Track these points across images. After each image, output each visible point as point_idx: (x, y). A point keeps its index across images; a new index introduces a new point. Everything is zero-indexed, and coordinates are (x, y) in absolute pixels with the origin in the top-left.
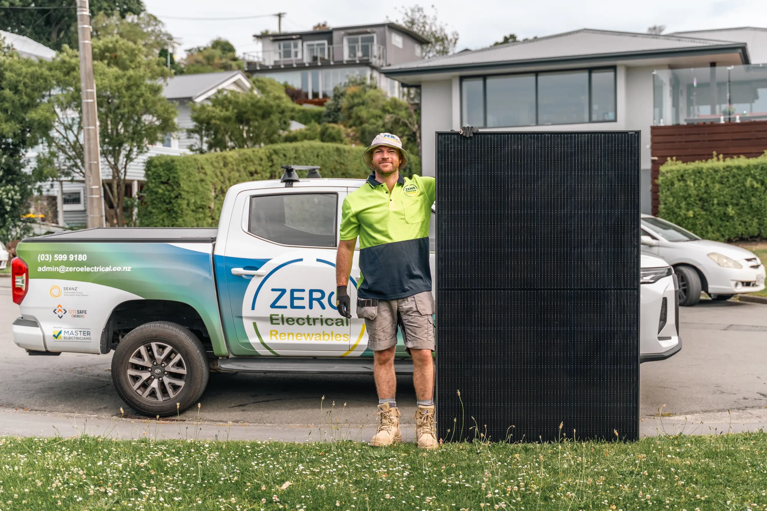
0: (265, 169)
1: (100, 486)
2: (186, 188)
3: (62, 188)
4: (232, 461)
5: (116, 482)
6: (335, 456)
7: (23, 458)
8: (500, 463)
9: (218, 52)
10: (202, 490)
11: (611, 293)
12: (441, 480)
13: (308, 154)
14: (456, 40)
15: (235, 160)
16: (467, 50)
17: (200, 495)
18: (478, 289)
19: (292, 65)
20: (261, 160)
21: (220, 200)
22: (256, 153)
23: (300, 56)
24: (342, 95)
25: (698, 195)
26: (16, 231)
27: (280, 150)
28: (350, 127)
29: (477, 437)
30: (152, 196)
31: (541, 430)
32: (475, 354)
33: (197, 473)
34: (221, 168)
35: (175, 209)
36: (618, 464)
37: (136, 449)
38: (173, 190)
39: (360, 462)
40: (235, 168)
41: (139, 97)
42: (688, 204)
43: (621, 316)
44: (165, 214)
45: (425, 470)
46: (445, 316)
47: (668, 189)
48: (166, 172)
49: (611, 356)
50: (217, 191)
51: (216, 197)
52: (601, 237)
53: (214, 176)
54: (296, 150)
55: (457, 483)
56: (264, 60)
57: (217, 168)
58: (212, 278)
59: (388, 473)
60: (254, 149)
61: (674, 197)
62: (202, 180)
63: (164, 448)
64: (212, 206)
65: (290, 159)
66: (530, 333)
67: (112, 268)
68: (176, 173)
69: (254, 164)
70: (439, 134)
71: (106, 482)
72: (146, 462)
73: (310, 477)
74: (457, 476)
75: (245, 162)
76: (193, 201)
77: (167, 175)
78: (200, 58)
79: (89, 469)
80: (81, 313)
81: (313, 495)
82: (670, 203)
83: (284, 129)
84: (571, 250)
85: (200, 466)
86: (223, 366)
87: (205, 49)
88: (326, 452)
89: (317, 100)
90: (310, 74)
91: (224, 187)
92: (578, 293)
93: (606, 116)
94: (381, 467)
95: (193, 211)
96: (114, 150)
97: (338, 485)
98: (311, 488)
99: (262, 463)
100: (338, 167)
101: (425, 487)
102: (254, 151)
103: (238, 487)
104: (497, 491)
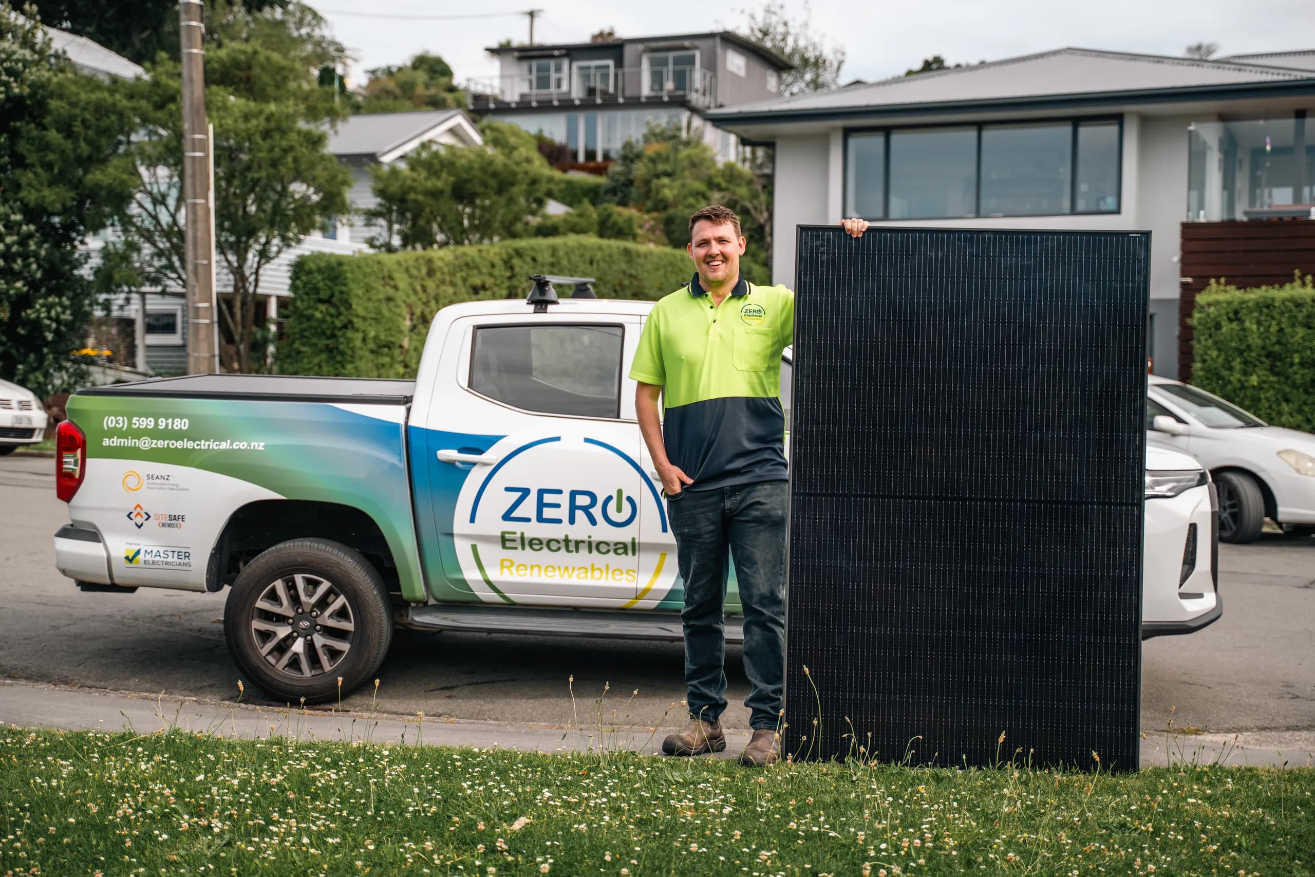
0: (498, 282)
1: (199, 817)
2: (361, 311)
3: (144, 304)
4: (429, 781)
5: (228, 809)
6: (605, 777)
7: (66, 767)
8: (891, 799)
9: (421, 76)
10: (376, 828)
11: (1092, 509)
12: (788, 823)
13: (574, 258)
14: (841, 63)
15: (447, 265)
16: (858, 82)
17: (373, 836)
18: (861, 496)
19: (551, 101)
20: (493, 266)
21: (419, 334)
22: (484, 254)
23: (565, 87)
24: (638, 156)
25: (1263, 348)
26: (62, 377)
27: (525, 249)
28: (648, 211)
29: (854, 755)
30: (301, 323)
31: (964, 745)
32: (853, 607)
33: (368, 797)
34: (423, 279)
35: (341, 347)
36: (1100, 810)
37: (264, 756)
38: (340, 314)
39: (648, 788)
40: (448, 278)
41: (285, 151)
42: (1245, 362)
43: (1109, 550)
44: (323, 356)
45: (761, 806)
46: (803, 540)
47: (1210, 336)
48: (327, 282)
49: (1090, 620)
50: (415, 317)
51: (413, 328)
52: (1076, 413)
53: (411, 292)
54: (554, 250)
55: (816, 829)
56: (502, 91)
57: (416, 278)
58: (403, 465)
59: (696, 810)
60: (480, 247)
61: (1219, 350)
62: (389, 299)
63: (311, 754)
64: (406, 343)
65: (543, 266)
66: (950, 575)
67: (231, 444)
68: (345, 285)
69: (480, 273)
70: (803, 230)
71: (209, 809)
72: (279, 777)
73: (562, 811)
74: (815, 819)
75: (465, 268)
76: (372, 334)
77: (330, 288)
78: (391, 85)
79: (180, 787)
80: (175, 520)
81: (566, 841)
82: (1212, 359)
83: (533, 213)
84: (1024, 433)
85: (373, 787)
86: (417, 619)
87: (400, 69)
88: (590, 770)
89: (592, 164)
90: (581, 119)
91: (427, 311)
92: (1034, 507)
93: (1102, 203)
94: (685, 797)
95: (372, 352)
96: (238, 242)
97: (609, 826)
98: (562, 829)
99: (480, 785)
100: (626, 282)
101: (759, 834)
102: (480, 251)
103: (436, 825)
104: (883, 846)
